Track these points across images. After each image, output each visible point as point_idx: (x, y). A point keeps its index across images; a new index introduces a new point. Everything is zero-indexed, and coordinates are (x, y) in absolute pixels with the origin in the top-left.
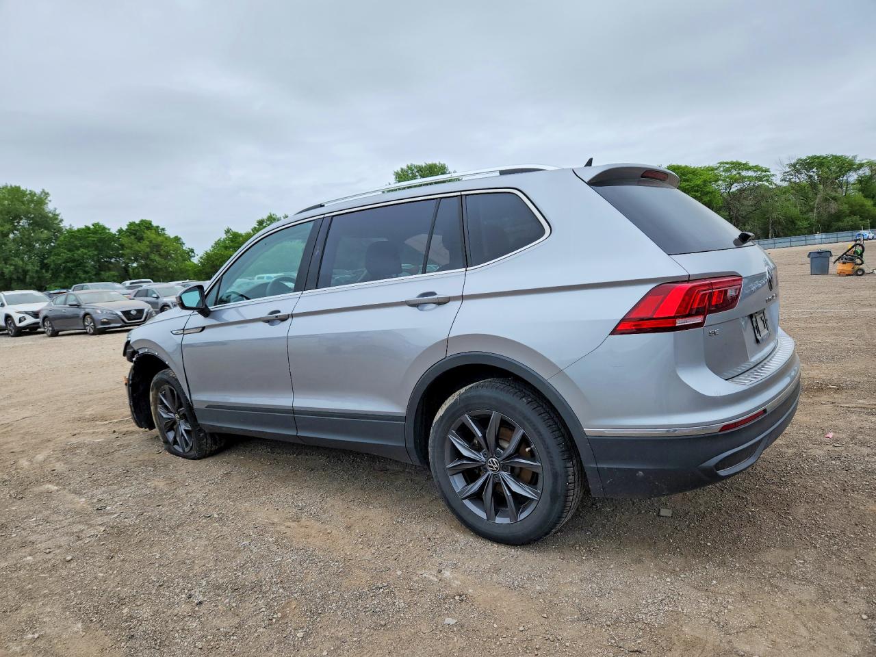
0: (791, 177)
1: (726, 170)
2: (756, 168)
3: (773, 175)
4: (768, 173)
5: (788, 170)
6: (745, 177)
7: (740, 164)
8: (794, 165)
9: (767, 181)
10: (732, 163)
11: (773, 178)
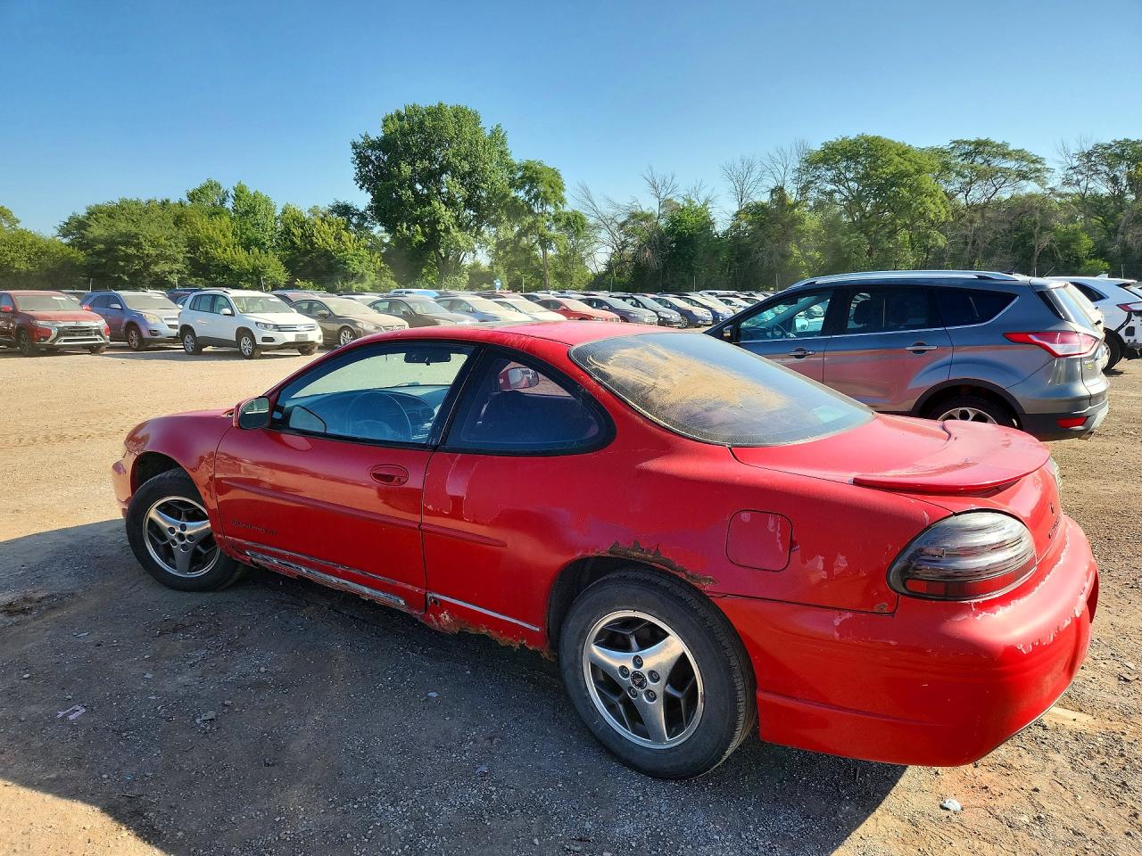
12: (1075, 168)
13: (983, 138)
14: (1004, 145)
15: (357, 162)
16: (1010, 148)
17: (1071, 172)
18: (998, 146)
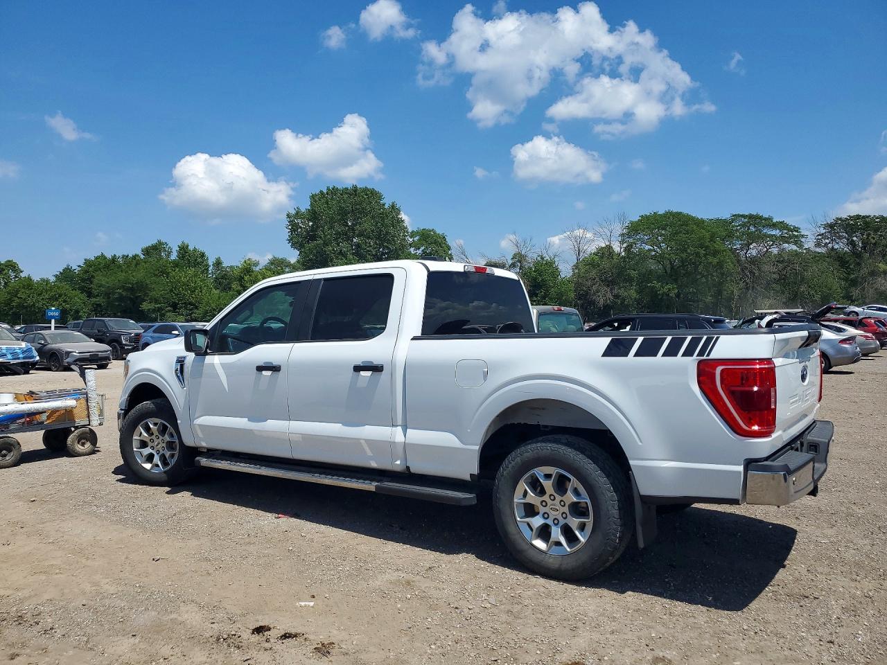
0: (827, 241)
1: (743, 225)
2: (782, 226)
3: (803, 236)
4: (796, 234)
5: (823, 231)
6: (766, 236)
7: (761, 218)
8: (831, 226)
9: (796, 243)
10: (751, 217)
11: (803, 240)
12: (823, 234)
13: (754, 213)
14: (770, 219)
15: (290, 227)
16: (774, 221)
17: (820, 237)
18: (766, 219)
